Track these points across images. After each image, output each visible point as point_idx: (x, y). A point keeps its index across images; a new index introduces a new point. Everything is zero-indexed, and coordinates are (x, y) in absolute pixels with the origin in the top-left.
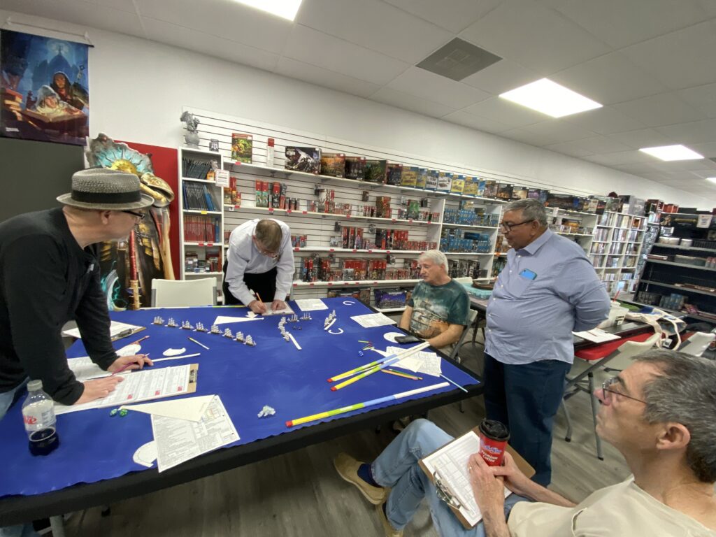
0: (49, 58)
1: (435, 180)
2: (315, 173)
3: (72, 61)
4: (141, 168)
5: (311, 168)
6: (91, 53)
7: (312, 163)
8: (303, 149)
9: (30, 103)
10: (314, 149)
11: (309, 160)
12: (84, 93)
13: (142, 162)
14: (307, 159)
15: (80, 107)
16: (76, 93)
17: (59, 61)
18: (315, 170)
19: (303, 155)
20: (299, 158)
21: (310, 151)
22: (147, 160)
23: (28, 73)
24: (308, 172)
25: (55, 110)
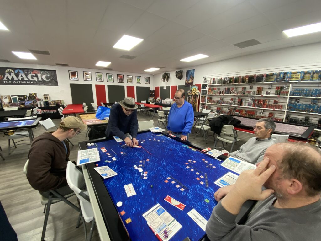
0: (190, 73)
3: (193, 73)
4: (196, 89)
6: (195, 71)
9: (188, 81)
12: (193, 77)
13: (196, 88)
15: (193, 80)
16: (192, 78)
17: (192, 73)
22: (198, 87)
23: (188, 76)
25: (190, 81)
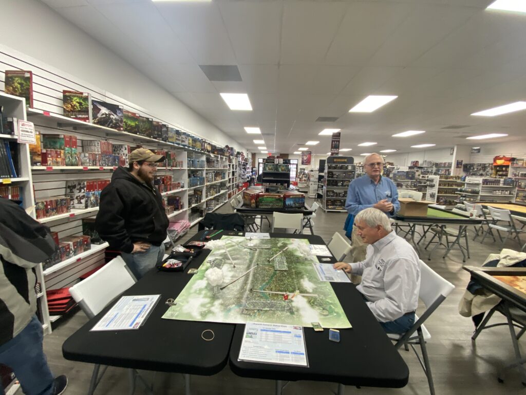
1: (179, 137)
2: (119, 130)
5: (115, 124)
7: (116, 120)
8: (104, 104)
10: (118, 106)
11: (112, 116)
14: (110, 115)
18: (120, 127)
19: (104, 110)
20: (99, 112)
21: (114, 108)
24: (112, 127)
